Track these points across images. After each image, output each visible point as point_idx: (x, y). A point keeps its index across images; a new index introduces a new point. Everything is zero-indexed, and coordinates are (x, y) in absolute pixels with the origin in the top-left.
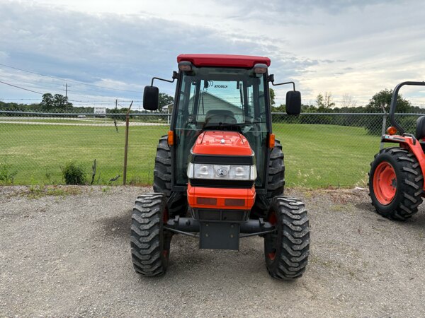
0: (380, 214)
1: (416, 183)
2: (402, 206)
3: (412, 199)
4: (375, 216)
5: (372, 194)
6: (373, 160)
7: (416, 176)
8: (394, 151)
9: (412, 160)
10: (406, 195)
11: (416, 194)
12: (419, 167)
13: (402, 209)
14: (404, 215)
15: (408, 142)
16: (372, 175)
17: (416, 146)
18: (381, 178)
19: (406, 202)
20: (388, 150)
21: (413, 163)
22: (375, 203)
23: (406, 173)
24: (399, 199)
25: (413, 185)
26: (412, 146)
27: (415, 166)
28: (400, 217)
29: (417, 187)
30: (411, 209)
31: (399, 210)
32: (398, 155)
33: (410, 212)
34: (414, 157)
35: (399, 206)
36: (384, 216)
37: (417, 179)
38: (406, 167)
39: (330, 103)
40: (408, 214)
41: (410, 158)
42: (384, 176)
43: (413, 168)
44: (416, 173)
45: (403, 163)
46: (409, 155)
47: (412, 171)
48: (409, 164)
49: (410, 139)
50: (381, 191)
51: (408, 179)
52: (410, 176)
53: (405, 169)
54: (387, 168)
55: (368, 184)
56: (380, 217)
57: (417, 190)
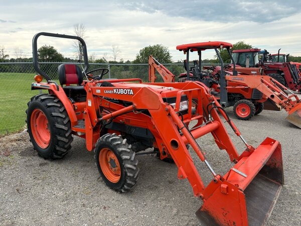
0: (42, 157)
1: (65, 125)
2: (58, 148)
3: (64, 140)
4: (37, 160)
5: (32, 140)
6: (27, 108)
7: (64, 119)
8: (43, 98)
9: (59, 105)
10: (59, 138)
11: (67, 135)
12: (65, 110)
13: (58, 151)
14: (61, 154)
15: (53, 89)
16: (29, 122)
17: (60, 91)
18: (37, 124)
19: (59, 143)
20: (37, 98)
21: (60, 107)
22: (36, 147)
23: (55, 118)
24: (54, 142)
25: (63, 127)
26: (56, 92)
27: (61, 110)
28: (59, 157)
29: (66, 128)
30: (65, 149)
31: (56, 152)
32: (47, 101)
33: (65, 151)
34: (60, 101)
35: (55, 149)
36: (45, 159)
37: (65, 122)
38: (55, 112)
39: (5, 54)
40: (64, 153)
41: (57, 103)
42: (39, 122)
43: (61, 113)
44: (63, 116)
45: (52, 109)
46: (55, 101)
47: (60, 115)
48: (56, 109)
49: (54, 86)
50: (40, 136)
51: (58, 123)
52: (59, 120)
53: (54, 114)
54: (40, 114)
55: (27, 131)
56: (42, 160)
57: (67, 131)
